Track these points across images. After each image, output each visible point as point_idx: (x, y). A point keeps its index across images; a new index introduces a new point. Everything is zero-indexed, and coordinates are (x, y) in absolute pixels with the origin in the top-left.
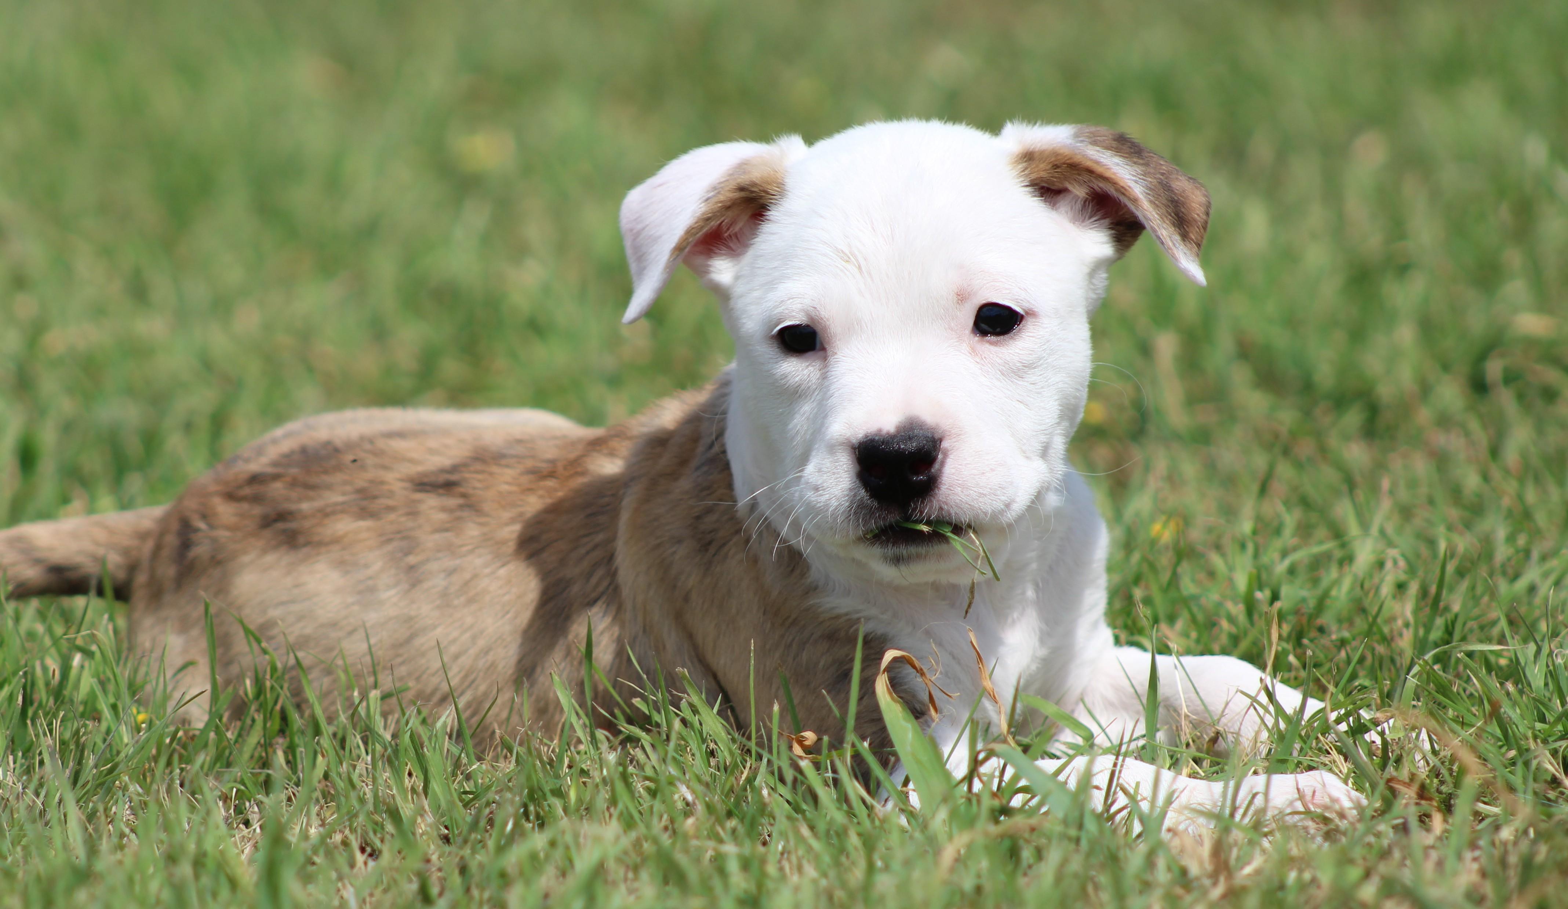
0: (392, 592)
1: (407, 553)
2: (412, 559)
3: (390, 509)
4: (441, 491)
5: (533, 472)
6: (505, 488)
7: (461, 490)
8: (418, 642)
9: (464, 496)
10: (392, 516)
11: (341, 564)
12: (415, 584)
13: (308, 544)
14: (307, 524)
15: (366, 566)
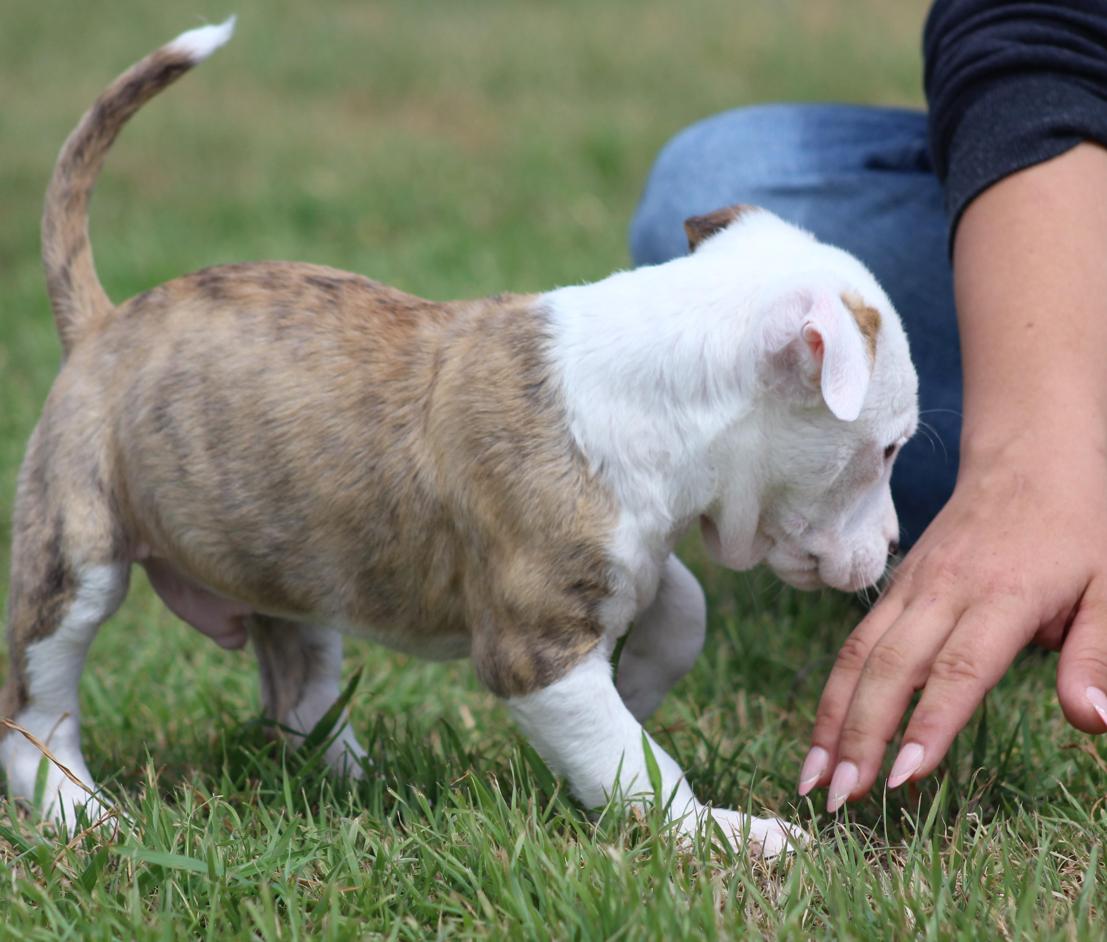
0: (263, 339)
1: (284, 317)
2: (283, 322)
3: (285, 287)
4: (322, 288)
5: (382, 301)
6: (361, 303)
7: (335, 292)
8: (266, 376)
9: (336, 296)
10: (284, 291)
11: (239, 313)
12: (279, 339)
13: (224, 297)
14: (227, 285)
15: (255, 317)
